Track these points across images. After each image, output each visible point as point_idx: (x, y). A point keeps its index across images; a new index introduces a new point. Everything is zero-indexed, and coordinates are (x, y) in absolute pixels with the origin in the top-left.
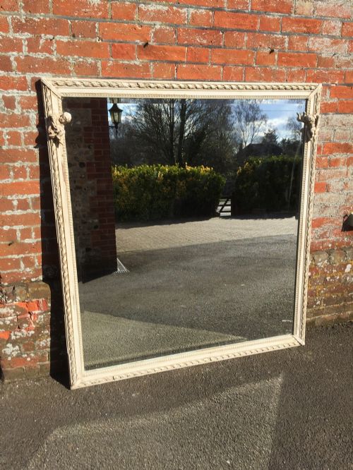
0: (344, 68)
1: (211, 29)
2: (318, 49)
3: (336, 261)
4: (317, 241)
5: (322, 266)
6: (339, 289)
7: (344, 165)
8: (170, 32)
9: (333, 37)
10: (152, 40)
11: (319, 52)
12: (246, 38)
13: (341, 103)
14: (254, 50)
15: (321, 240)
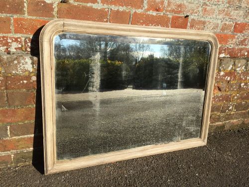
4: (237, 48)
5: (240, 72)
6: (248, 96)
15: (240, 47)
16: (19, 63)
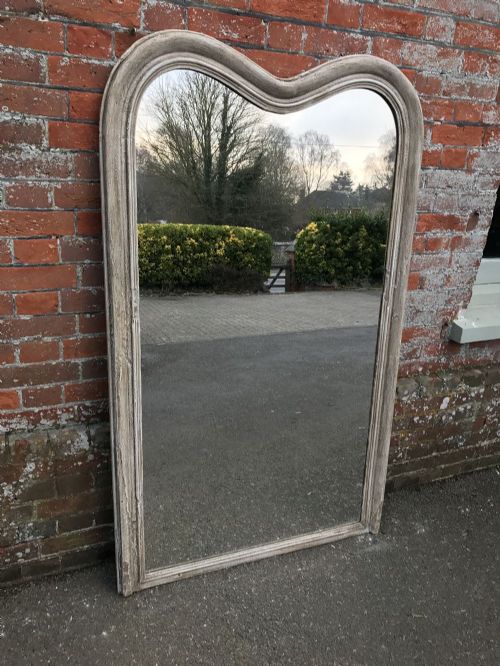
0: (454, 96)
1: (245, 14)
2: (417, 62)
3: (428, 394)
4: (401, 364)
5: (409, 402)
6: (431, 434)
7: (446, 248)
8: (174, 13)
9: (440, 44)
10: (142, 25)
11: (418, 67)
12: (304, 36)
13: (448, 151)
14: (316, 57)
15: (407, 361)
16: (73, 442)
